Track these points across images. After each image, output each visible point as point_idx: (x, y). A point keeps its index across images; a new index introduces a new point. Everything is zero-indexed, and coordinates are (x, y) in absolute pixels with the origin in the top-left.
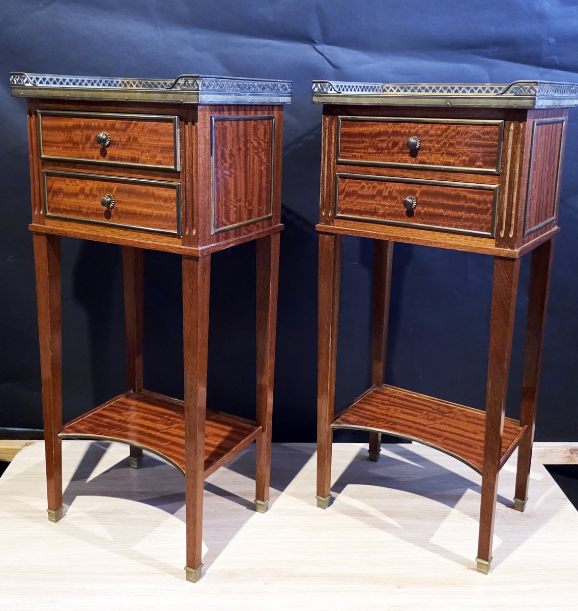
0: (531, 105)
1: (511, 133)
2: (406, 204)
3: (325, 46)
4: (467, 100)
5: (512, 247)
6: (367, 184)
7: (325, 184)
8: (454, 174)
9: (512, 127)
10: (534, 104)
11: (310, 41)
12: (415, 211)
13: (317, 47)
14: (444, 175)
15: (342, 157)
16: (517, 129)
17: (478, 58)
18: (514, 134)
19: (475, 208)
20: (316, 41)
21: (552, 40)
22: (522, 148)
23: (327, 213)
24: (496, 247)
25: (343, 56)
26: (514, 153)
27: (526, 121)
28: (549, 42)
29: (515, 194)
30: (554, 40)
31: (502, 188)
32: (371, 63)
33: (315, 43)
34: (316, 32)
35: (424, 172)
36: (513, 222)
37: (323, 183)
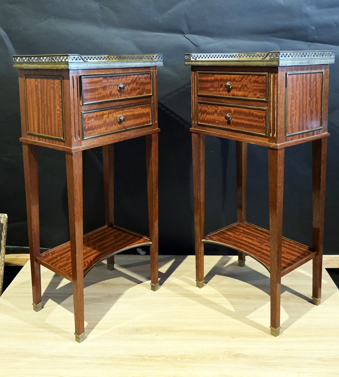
0: (277, 64)
1: (272, 80)
2: (226, 118)
3: (190, 35)
4: (249, 62)
5: (276, 143)
6: (210, 107)
7: (194, 107)
8: (247, 102)
9: (272, 76)
10: (279, 63)
11: (183, 33)
12: (231, 121)
13: (186, 35)
14: (243, 102)
15: (200, 93)
16: (274, 77)
17: (273, 38)
18: (273, 80)
19: (258, 121)
20: (185, 33)
21: (313, 28)
22: (277, 87)
23: (195, 122)
24: (269, 142)
25: (201, 40)
26: (274, 90)
27: (278, 73)
28: (312, 29)
29: (276, 112)
30: (314, 28)
31: (269, 110)
32: (215, 43)
33: (185, 34)
34: (185, 28)
35: (235, 101)
36: (276, 129)
37: (192, 106)
